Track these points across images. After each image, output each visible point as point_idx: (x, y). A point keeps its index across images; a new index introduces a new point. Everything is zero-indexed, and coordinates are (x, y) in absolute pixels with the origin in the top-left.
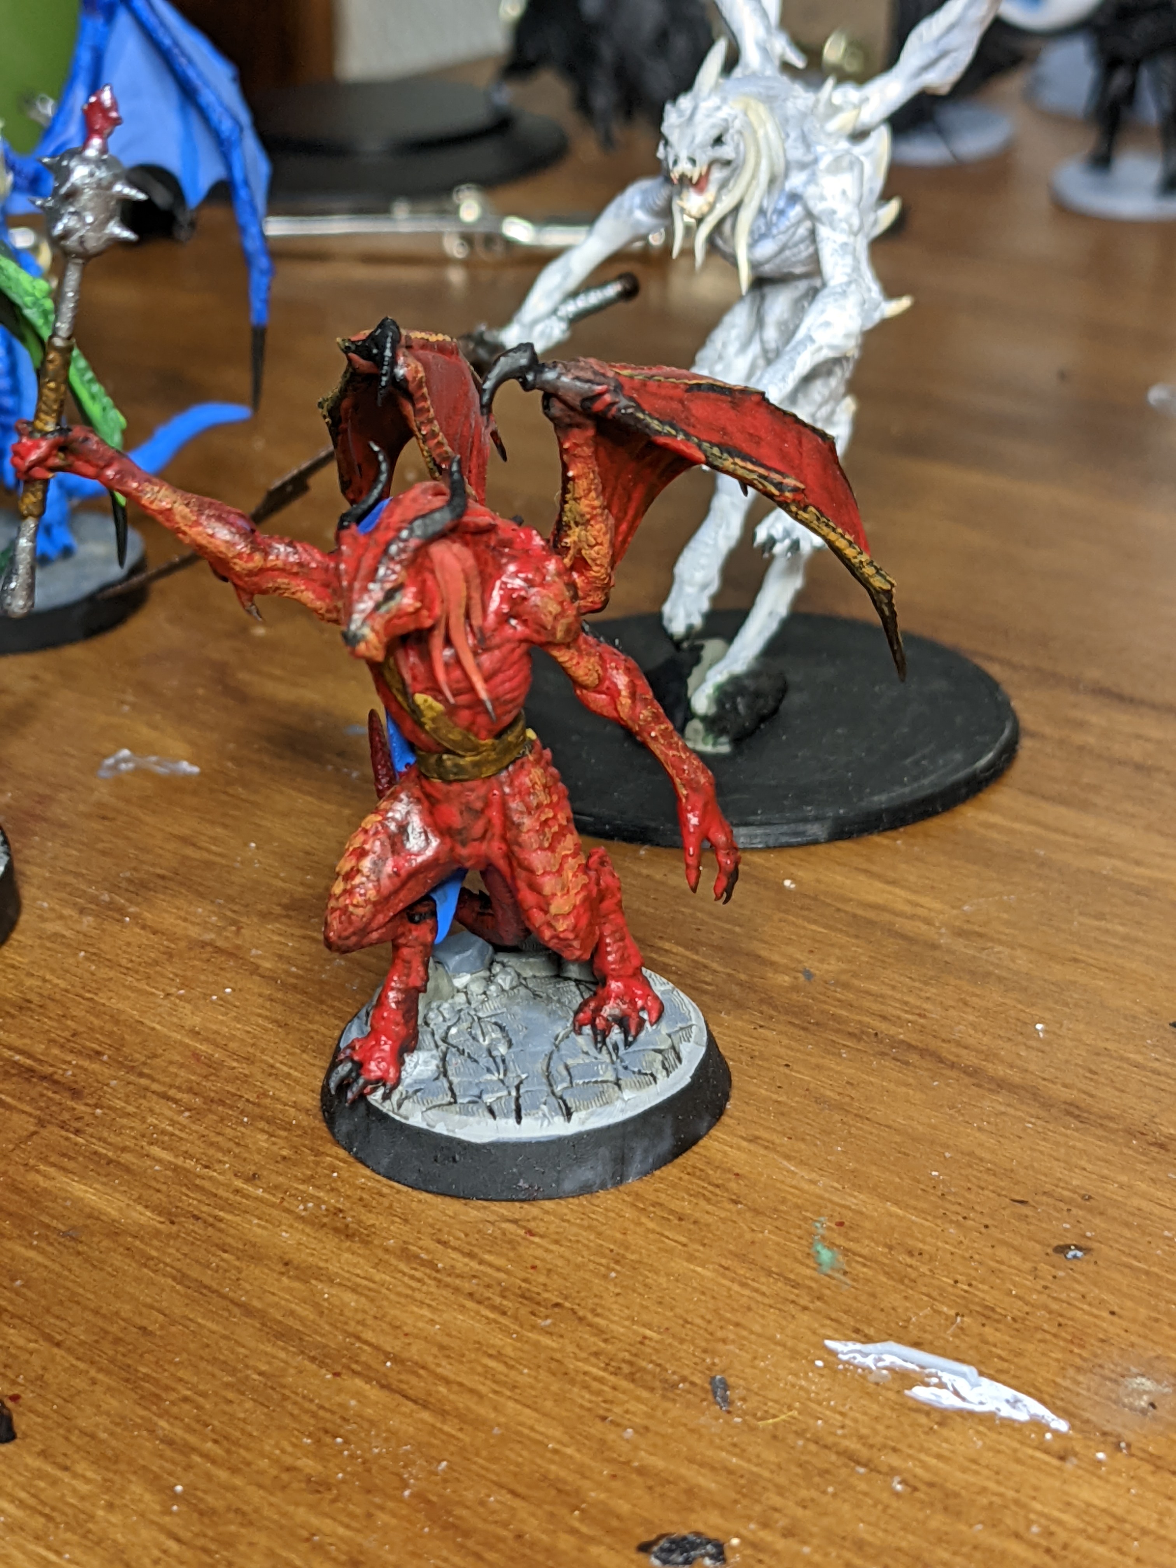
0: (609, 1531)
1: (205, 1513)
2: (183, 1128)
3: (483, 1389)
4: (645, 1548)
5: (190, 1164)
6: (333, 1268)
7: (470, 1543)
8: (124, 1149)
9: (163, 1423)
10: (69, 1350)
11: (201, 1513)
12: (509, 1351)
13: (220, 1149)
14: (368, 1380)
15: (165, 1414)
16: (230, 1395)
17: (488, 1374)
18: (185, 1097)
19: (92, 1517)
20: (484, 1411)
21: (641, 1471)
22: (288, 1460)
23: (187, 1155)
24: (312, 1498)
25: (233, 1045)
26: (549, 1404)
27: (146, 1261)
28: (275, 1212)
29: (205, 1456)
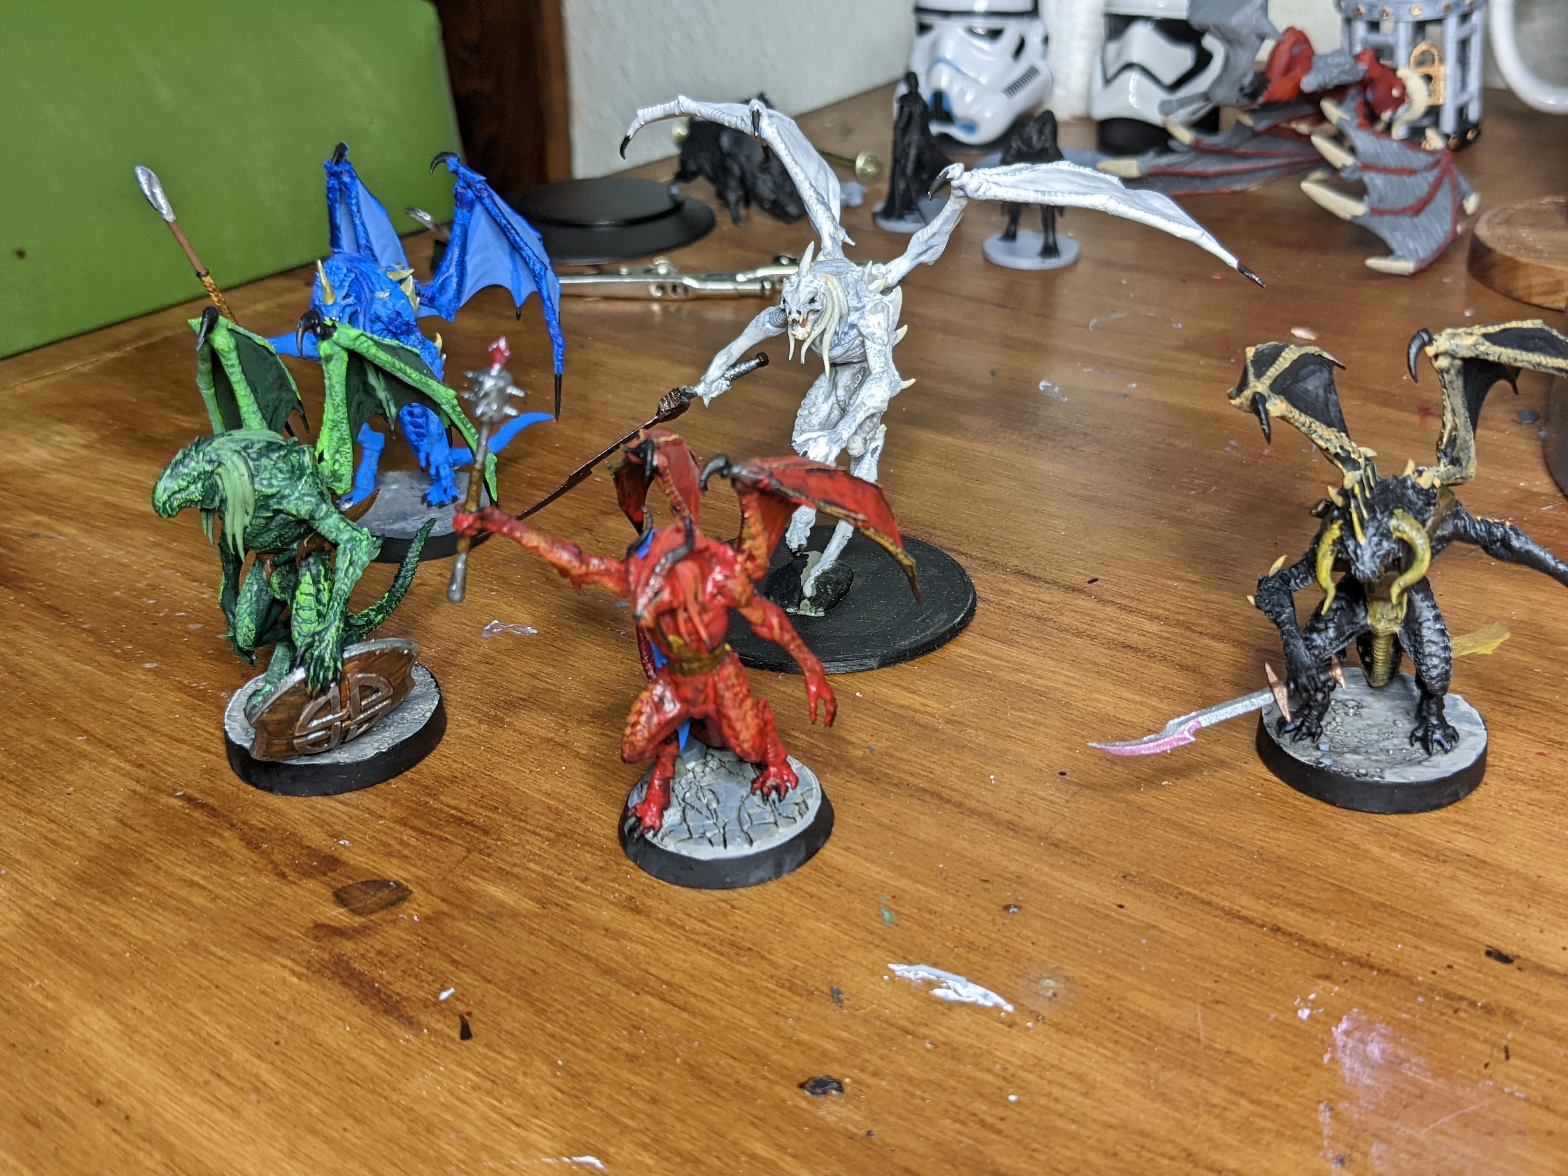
0: (783, 1077)
1: (574, 1076)
2: (546, 851)
3: (713, 999)
4: (802, 1086)
5: (551, 873)
6: (631, 932)
7: (713, 1087)
8: (515, 865)
9: (549, 1026)
10: (496, 985)
11: (573, 1076)
12: (726, 977)
13: (565, 862)
14: (653, 996)
15: (548, 1020)
16: (583, 1008)
17: (717, 990)
18: (545, 833)
19: (516, 1081)
20: (716, 1012)
21: (799, 1043)
22: (616, 1044)
23: (549, 867)
24: (628, 1065)
25: (569, 801)
26: (748, 1006)
27: (532, 931)
28: (599, 900)
29: (573, 1044)
